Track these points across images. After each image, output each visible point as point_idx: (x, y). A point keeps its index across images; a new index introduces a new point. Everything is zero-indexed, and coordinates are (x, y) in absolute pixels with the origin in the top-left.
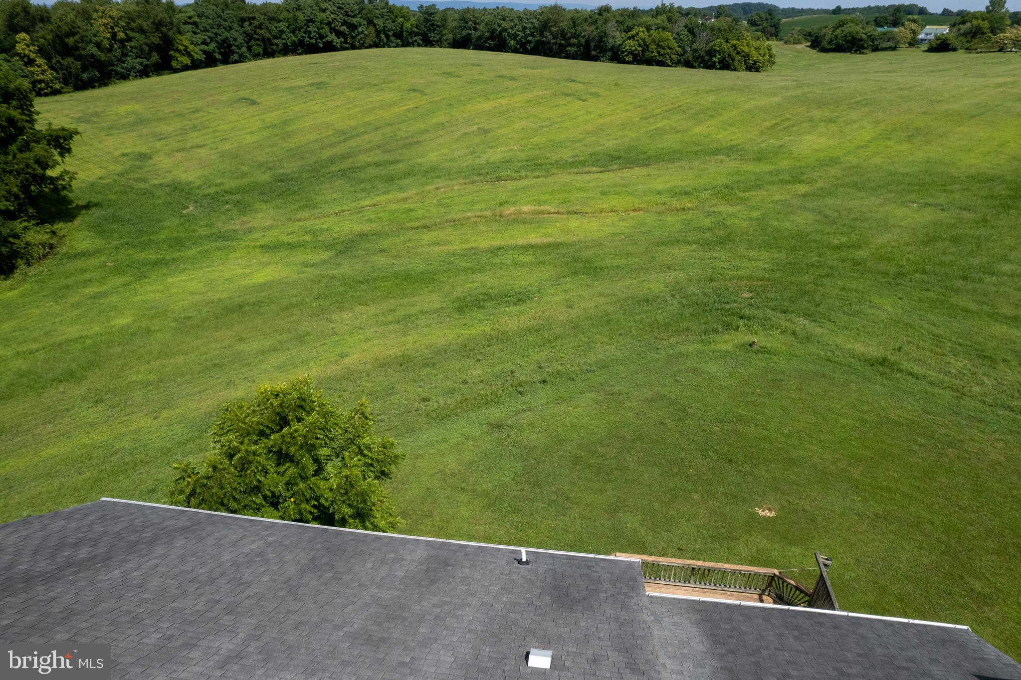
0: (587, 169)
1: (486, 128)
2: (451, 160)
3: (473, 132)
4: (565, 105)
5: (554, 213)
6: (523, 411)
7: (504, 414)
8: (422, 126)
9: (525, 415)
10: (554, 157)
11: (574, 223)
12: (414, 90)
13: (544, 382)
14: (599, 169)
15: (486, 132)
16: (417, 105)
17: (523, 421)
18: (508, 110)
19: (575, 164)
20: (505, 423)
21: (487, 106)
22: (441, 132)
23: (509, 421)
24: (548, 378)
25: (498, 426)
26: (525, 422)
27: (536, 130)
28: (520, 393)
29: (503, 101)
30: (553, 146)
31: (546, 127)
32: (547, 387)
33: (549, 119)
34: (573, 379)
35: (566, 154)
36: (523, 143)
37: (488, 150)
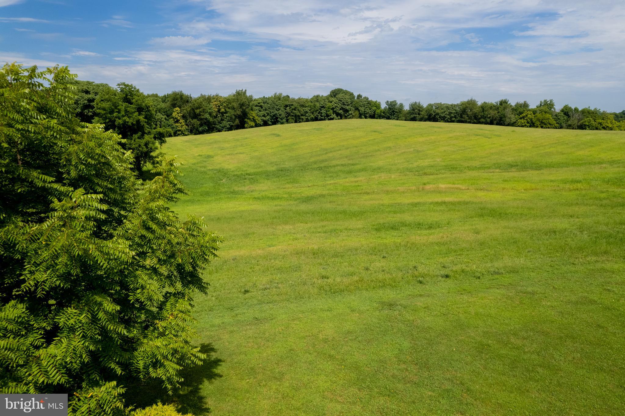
0: (492, 171)
1: (419, 150)
2: (392, 165)
3: (410, 152)
4: (476, 140)
5: (465, 189)
6: (421, 295)
7: (399, 296)
8: (377, 148)
9: (422, 299)
10: (466, 164)
11: (481, 194)
12: (375, 132)
13: (447, 276)
14: (500, 171)
15: (418, 151)
16: (375, 138)
17: (419, 304)
18: (435, 141)
19: (482, 168)
20: (398, 303)
21: (421, 139)
22: (388, 151)
23: (403, 302)
24: (450, 274)
25: (391, 305)
26: (421, 304)
27: (454, 152)
28: (421, 282)
29: (433, 138)
30: (466, 160)
31: (462, 150)
32: (449, 281)
33: (464, 146)
34: (479, 278)
35: (477, 164)
36: (444, 158)
37: (419, 161)
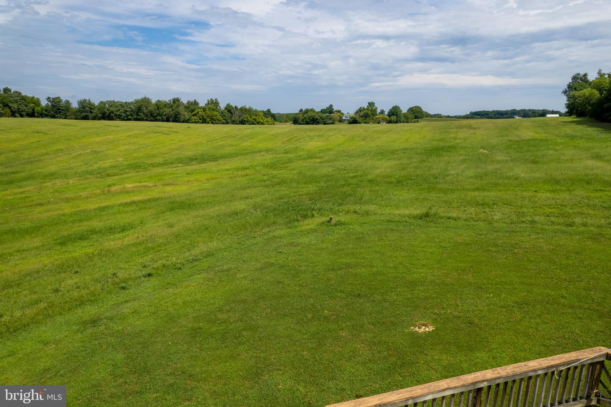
0: (175, 165)
1: (98, 150)
2: (68, 169)
3: (87, 153)
4: (155, 137)
5: (152, 186)
6: (126, 302)
7: (102, 309)
8: (44, 151)
9: (128, 305)
10: (150, 162)
11: (168, 189)
12: (38, 132)
13: (150, 275)
14: (183, 165)
15: (96, 152)
16: (39, 140)
17: (125, 311)
18: (114, 141)
19: (165, 164)
20: (102, 317)
21: (98, 139)
22: (61, 154)
23: (108, 314)
24: (153, 271)
25: (94, 322)
26: (128, 310)
27: (136, 150)
28: (123, 288)
29: (111, 137)
30: (148, 157)
31: (143, 148)
32: (152, 279)
33: (145, 144)
34: (180, 268)
35: (160, 160)
36: (126, 157)
37: (99, 162)
